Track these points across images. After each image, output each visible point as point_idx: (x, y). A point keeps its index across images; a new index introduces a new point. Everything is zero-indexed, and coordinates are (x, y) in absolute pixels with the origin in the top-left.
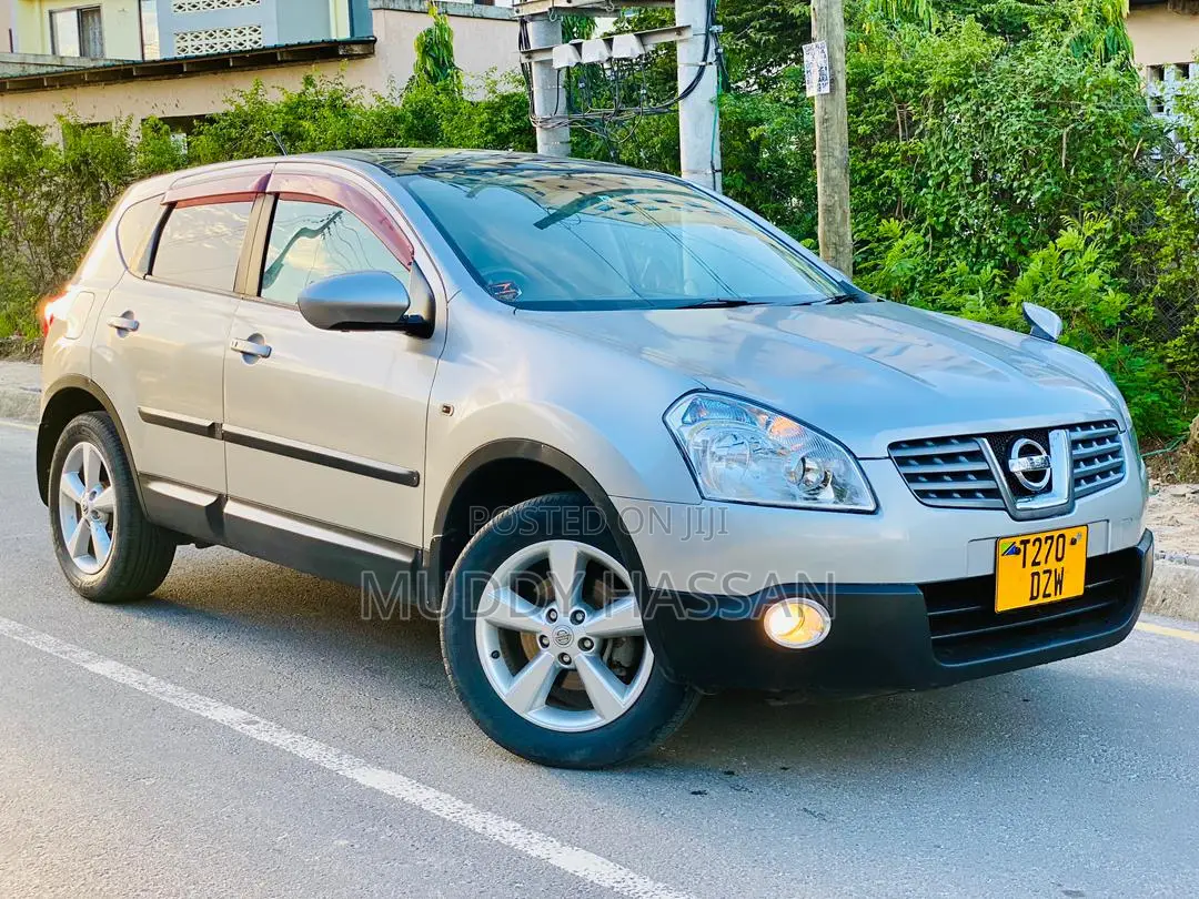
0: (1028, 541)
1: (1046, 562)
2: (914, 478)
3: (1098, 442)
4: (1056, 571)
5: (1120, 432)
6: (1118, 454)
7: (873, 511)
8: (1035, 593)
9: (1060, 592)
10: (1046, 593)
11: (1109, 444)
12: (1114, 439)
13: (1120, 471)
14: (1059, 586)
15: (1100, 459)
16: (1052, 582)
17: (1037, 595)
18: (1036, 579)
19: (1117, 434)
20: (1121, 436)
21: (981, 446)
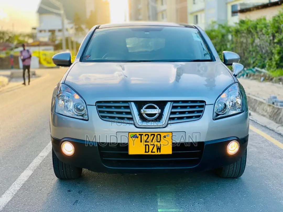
2: (103, 112)
3: (191, 107)
4: (157, 145)
5: (206, 105)
6: (201, 111)
7: (88, 120)
8: (147, 151)
9: (160, 152)
10: (153, 151)
11: (197, 108)
12: (202, 106)
13: (199, 117)
14: (159, 150)
15: (190, 112)
16: (155, 148)
17: (149, 152)
18: (147, 146)
19: (204, 105)
20: (206, 106)
21: (129, 105)
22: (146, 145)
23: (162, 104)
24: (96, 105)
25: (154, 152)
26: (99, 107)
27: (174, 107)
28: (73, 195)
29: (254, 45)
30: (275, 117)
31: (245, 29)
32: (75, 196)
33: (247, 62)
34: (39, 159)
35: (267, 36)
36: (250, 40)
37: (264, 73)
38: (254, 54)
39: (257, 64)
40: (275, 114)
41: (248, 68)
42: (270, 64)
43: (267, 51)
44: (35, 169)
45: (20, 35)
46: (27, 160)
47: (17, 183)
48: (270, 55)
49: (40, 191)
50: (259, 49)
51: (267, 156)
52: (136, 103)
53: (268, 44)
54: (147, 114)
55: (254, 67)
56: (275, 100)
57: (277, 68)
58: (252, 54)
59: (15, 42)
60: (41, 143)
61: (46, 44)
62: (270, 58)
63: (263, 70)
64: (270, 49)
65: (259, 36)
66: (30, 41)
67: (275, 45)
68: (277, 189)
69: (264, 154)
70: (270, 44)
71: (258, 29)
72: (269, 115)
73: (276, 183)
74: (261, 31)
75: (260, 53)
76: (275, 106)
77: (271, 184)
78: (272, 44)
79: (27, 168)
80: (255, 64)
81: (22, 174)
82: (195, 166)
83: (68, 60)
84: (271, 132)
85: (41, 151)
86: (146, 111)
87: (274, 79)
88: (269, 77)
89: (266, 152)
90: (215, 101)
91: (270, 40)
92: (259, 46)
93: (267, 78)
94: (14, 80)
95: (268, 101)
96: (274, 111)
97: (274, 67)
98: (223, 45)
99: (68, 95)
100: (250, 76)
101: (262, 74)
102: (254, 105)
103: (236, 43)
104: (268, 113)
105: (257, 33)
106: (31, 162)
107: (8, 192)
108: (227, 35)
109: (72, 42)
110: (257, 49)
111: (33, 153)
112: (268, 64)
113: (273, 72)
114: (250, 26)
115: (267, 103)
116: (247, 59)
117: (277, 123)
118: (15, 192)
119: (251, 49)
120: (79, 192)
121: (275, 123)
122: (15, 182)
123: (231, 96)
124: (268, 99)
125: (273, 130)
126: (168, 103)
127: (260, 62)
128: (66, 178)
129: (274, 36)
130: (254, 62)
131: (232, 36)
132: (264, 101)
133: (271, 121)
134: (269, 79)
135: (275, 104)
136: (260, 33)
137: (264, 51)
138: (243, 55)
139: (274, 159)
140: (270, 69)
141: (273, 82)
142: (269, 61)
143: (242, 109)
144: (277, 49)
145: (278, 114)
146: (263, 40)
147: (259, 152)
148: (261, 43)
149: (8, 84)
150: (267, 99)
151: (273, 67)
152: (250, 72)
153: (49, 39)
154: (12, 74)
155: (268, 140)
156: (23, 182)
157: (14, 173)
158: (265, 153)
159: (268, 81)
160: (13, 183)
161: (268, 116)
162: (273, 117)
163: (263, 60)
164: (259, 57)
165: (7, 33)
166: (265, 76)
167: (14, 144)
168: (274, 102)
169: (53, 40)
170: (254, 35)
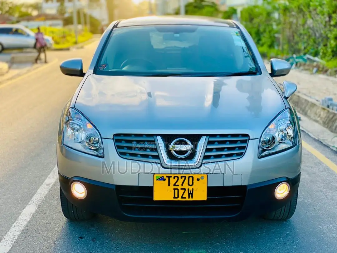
0: (171, 177)
1: (182, 185)
2: (122, 147)
3: (231, 142)
4: (188, 189)
5: (249, 139)
6: (244, 148)
7: (103, 157)
8: (176, 196)
9: (192, 198)
10: (183, 197)
11: (239, 144)
12: (245, 141)
13: (241, 155)
14: (191, 195)
15: (229, 149)
16: (186, 193)
17: (178, 197)
18: (176, 191)
19: (247, 140)
20: (250, 141)
21: (155, 139)
22: (175, 189)
23: (195, 139)
24: (113, 139)
25: (185, 198)
26: (117, 141)
27: (210, 143)
28: (85, 244)
29: (306, 27)
30: (330, 124)
31: (295, 7)
32: (87, 246)
33: (297, 47)
34: (44, 188)
35: (322, 17)
36: (301, 21)
37: (317, 62)
38: (306, 37)
39: (308, 51)
40: (330, 120)
41: (298, 55)
42: (325, 51)
43: (321, 35)
44: (40, 203)
45: (22, 5)
46: (30, 190)
47: (18, 224)
48: (325, 39)
49: (45, 238)
50: (311, 31)
51: (321, 186)
52: (164, 137)
53: (323, 26)
54: (176, 151)
55: (305, 54)
56: (330, 102)
57: (333, 56)
58: (303, 38)
59: (17, 15)
60: (47, 164)
61: (53, 18)
62: (325, 44)
63: (316, 59)
64: (325, 32)
65: (312, 16)
66: (35, 13)
67: (332, 28)
68: (334, 238)
69: (318, 184)
70: (325, 26)
71: (311, 8)
72: (323, 122)
73: (332, 228)
74: (315, 10)
75: (313, 37)
76: (331, 111)
77: (327, 230)
78: (328, 27)
79: (30, 202)
80: (306, 51)
81: (24, 211)
82: (236, 215)
83: (79, 69)
84: (327, 149)
85: (47, 177)
86: (175, 147)
87: (330, 71)
88: (323, 68)
89: (321, 181)
90: (261, 134)
91: (326, 22)
92: (312, 29)
93: (320, 69)
94: (15, 66)
95: (322, 104)
96: (328, 117)
97: (330, 55)
98: (268, 25)
99: (78, 124)
100: (300, 65)
101: (315, 64)
102: (305, 107)
103: (284, 24)
104: (321, 118)
105: (310, 12)
106: (35, 193)
107: (6, 238)
108: (273, 12)
109: (85, 15)
110: (309, 32)
111: (38, 178)
112: (322, 51)
113: (328, 61)
114: (301, 4)
115: (321, 106)
116: (297, 43)
117: (332, 131)
118: (14, 238)
119: (302, 32)
120: (93, 240)
121: (329, 132)
122: (15, 223)
123: (280, 126)
124: (323, 101)
125: (328, 145)
126: (203, 137)
127: (312, 47)
128: (77, 218)
129: (330, 17)
130: (305, 48)
131: (279, 14)
132: (317, 103)
133: (325, 129)
134: (323, 70)
135: (331, 107)
136: (314, 12)
137: (317, 35)
138: (291, 38)
139: (330, 192)
140: (324, 57)
141: (328, 75)
142: (324, 48)
143: (294, 141)
144: (334, 33)
145: (333, 121)
146: (317, 21)
147: (311, 181)
148: (315, 25)
149: (7, 72)
150: (321, 101)
151: (328, 55)
152: (301, 60)
153: (58, 11)
154: (13, 58)
155: (321, 162)
156: (25, 224)
157: (14, 209)
158: (318, 181)
159: (322, 73)
160: (13, 224)
161: (321, 122)
162: (328, 123)
163: (316, 46)
164: (311, 42)
165: (7, 4)
166: (318, 67)
167: (15, 165)
168: (329, 104)
169: (61, 12)
170: (306, 15)
